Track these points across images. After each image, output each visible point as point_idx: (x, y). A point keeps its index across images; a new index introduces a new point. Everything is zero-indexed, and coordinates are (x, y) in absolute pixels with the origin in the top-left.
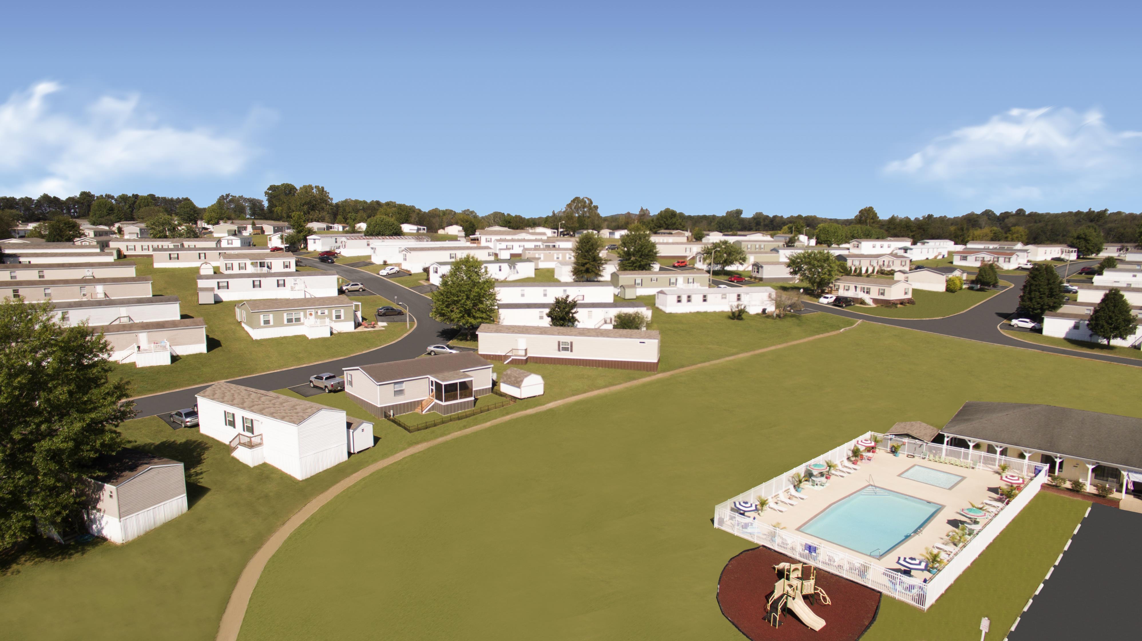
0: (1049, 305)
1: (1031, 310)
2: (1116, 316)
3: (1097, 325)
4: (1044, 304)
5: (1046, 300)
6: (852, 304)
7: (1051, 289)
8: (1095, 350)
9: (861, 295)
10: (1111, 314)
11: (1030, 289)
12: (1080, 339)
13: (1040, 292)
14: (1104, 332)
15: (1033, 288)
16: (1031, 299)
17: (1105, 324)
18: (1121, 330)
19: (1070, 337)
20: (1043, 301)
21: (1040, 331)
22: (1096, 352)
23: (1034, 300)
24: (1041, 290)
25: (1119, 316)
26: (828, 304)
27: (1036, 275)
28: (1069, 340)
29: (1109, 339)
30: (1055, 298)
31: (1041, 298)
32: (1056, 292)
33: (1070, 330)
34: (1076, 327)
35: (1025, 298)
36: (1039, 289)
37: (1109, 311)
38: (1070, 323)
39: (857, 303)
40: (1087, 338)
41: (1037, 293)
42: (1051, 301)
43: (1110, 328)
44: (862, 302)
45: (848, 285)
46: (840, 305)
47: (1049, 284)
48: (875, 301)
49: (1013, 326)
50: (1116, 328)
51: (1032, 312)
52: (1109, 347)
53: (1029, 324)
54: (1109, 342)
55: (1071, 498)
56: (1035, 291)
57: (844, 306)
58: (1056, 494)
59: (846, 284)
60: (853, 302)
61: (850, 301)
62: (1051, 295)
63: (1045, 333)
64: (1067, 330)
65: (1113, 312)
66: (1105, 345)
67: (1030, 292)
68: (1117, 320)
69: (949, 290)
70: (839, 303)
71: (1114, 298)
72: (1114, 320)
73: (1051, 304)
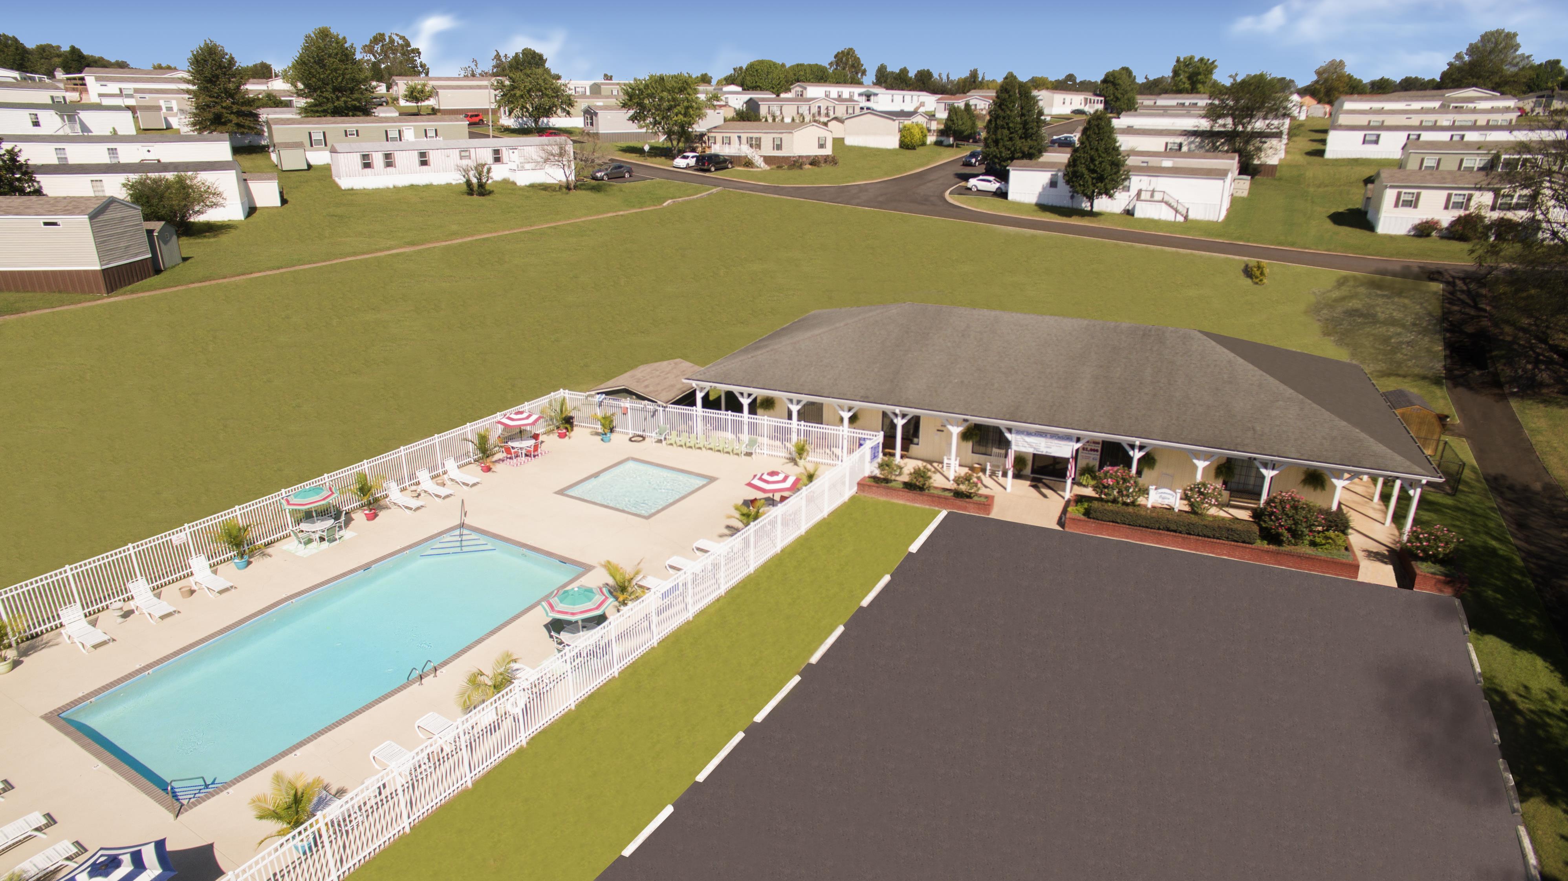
0: (1023, 153)
1: (996, 160)
2: (1100, 156)
3: (1075, 173)
4: (1015, 150)
5: (1019, 143)
6: (730, 166)
7: (1025, 124)
8: (1074, 218)
9: (745, 150)
10: (1093, 153)
11: (996, 124)
12: (1058, 205)
13: (1009, 129)
14: (1084, 185)
15: (1000, 122)
16: (996, 142)
17: (1085, 172)
18: (1107, 181)
19: (1045, 201)
20: (1013, 145)
21: (1002, 194)
22: (1075, 221)
23: (1001, 145)
24: (1011, 125)
25: (1103, 155)
26: (688, 167)
27: (1004, 100)
28: (1042, 207)
29: (1091, 199)
30: (1032, 140)
31: (1011, 139)
32: (1032, 128)
33: (1044, 188)
34: (1053, 184)
35: (990, 141)
36: (1007, 124)
37: (1091, 149)
38: (1044, 177)
39: (740, 166)
40: (1066, 202)
41: (1006, 132)
42: (1023, 145)
43: (1093, 178)
44: (748, 163)
45: (728, 135)
46: (706, 167)
47: (1023, 115)
48: (768, 160)
49: (970, 189)
50: (1101, 179)
51: (1000, 164)
52: (1091, 214)
53: (993, 185)
54: (1092, 206)
55: (908, 504)
56: (1003, 127)
57: (713, 169)
58: (883, 499)
59: (725, 135)
60: (731, 163)
61: (725, 161)
62: (1026, 136)
63: (1011, 197)
64: (1040, 189)
65: (1097, 150)
66: (1087, 211)
67: (995, 132)
68: (1100, 163)
69: (904, 145)
70: (703, 165)
71: (1098, 126)
72: (1097, 163)
73: (1026, 149)
